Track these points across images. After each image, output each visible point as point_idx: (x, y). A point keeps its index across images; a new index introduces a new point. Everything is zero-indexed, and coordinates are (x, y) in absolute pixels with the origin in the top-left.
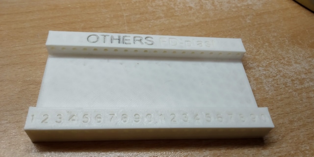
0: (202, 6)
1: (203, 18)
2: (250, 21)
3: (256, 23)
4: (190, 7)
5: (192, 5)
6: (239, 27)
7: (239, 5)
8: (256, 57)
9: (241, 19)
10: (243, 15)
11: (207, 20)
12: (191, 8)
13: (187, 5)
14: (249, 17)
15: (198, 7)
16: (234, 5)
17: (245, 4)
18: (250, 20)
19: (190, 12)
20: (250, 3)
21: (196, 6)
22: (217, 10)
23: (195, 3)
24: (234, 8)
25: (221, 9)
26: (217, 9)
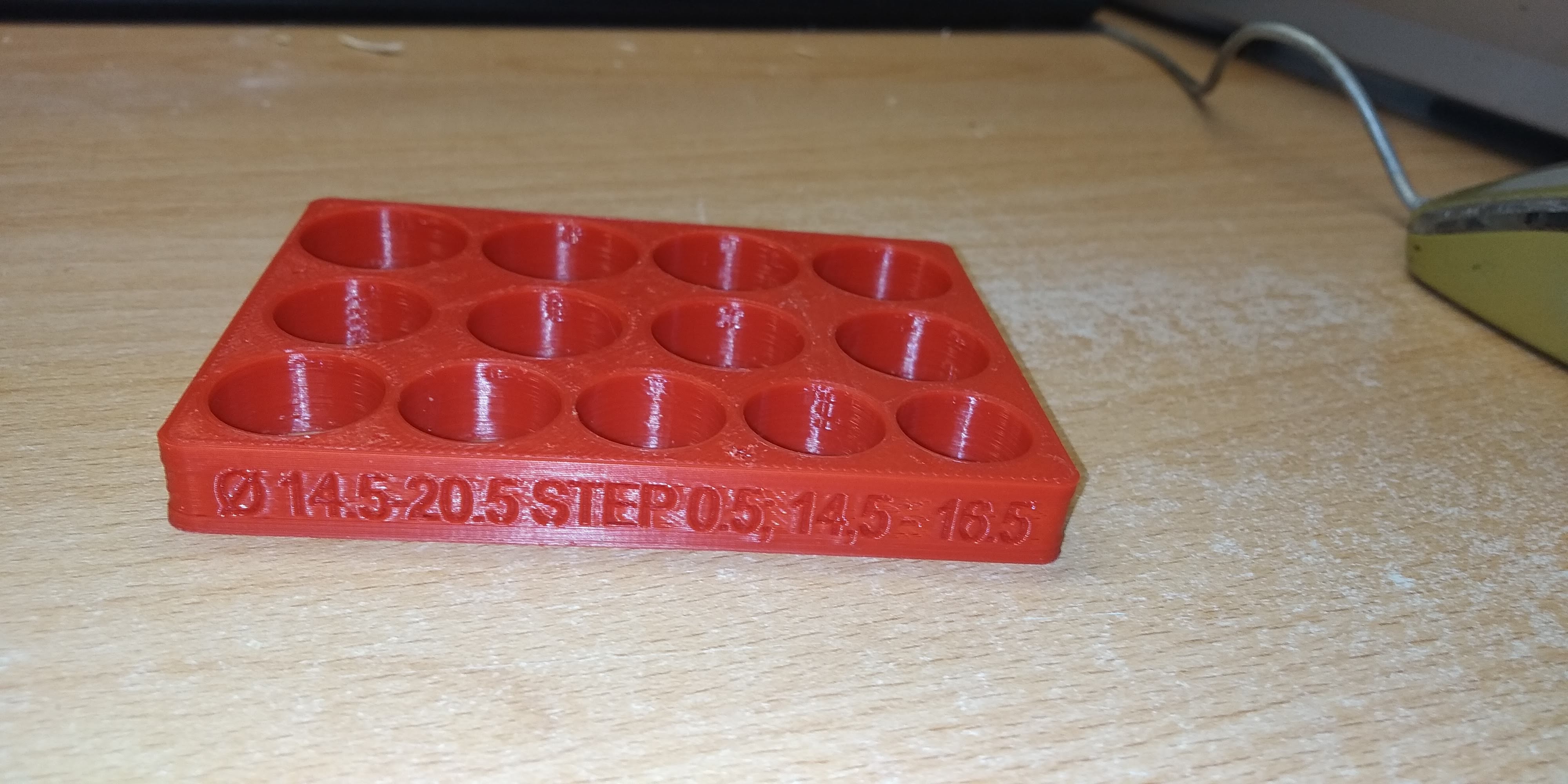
0: (1129, 334)
1: (1160, 377)
2: (1374, 383)
3: (1406, 390)
4: (1076, 338)
5: (1086, 332)
6: (1340, 404)
7: (1292, 328)
8: (1490, 514)
9: (1333, 377)
10: (1331, 361)
11: (1181, 381)
12: (1086, 343)
13: (1064, 333)
14: (1363, 368)
15: (1117, 339)
16: (1269, 329)
17: (1319, 322)
18: (1372, 378)
19: (1086, 355)
20: (1337, 320)
21: (1107, 335)
22: (1206, 346)
23: (1096, 325)
24: (1276, 337)
25: (1224, 342)
26: (1203, 342)
